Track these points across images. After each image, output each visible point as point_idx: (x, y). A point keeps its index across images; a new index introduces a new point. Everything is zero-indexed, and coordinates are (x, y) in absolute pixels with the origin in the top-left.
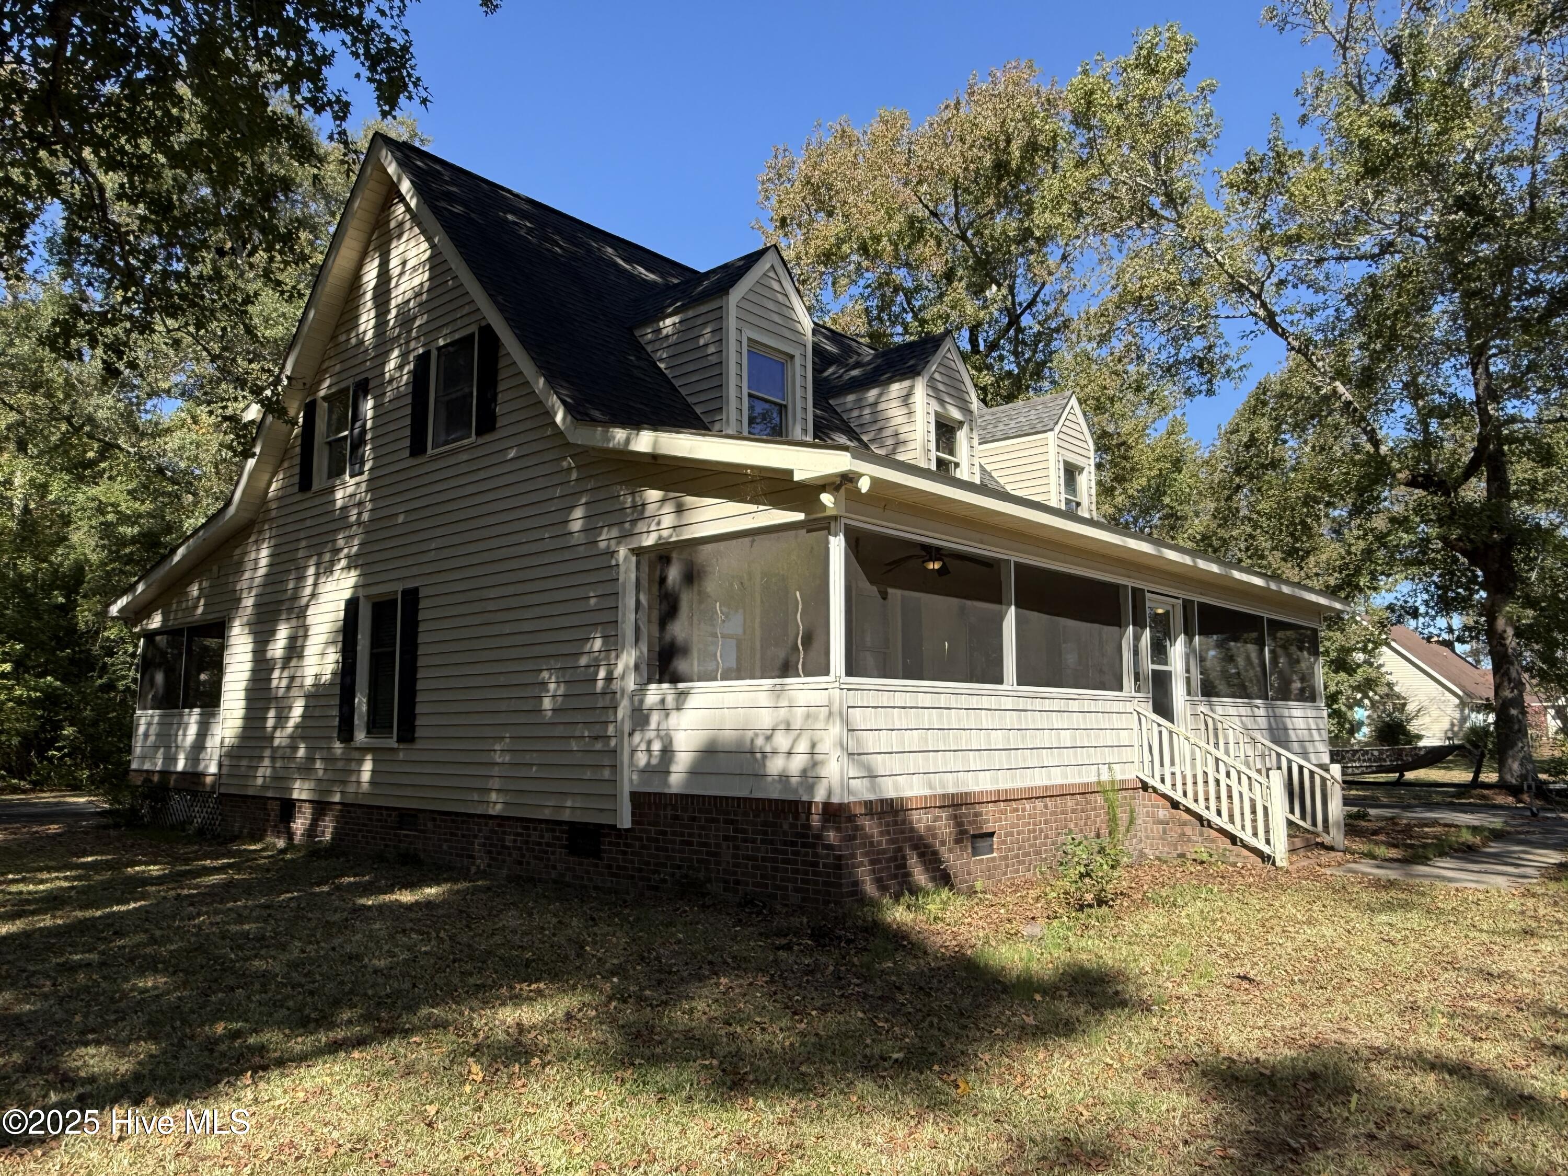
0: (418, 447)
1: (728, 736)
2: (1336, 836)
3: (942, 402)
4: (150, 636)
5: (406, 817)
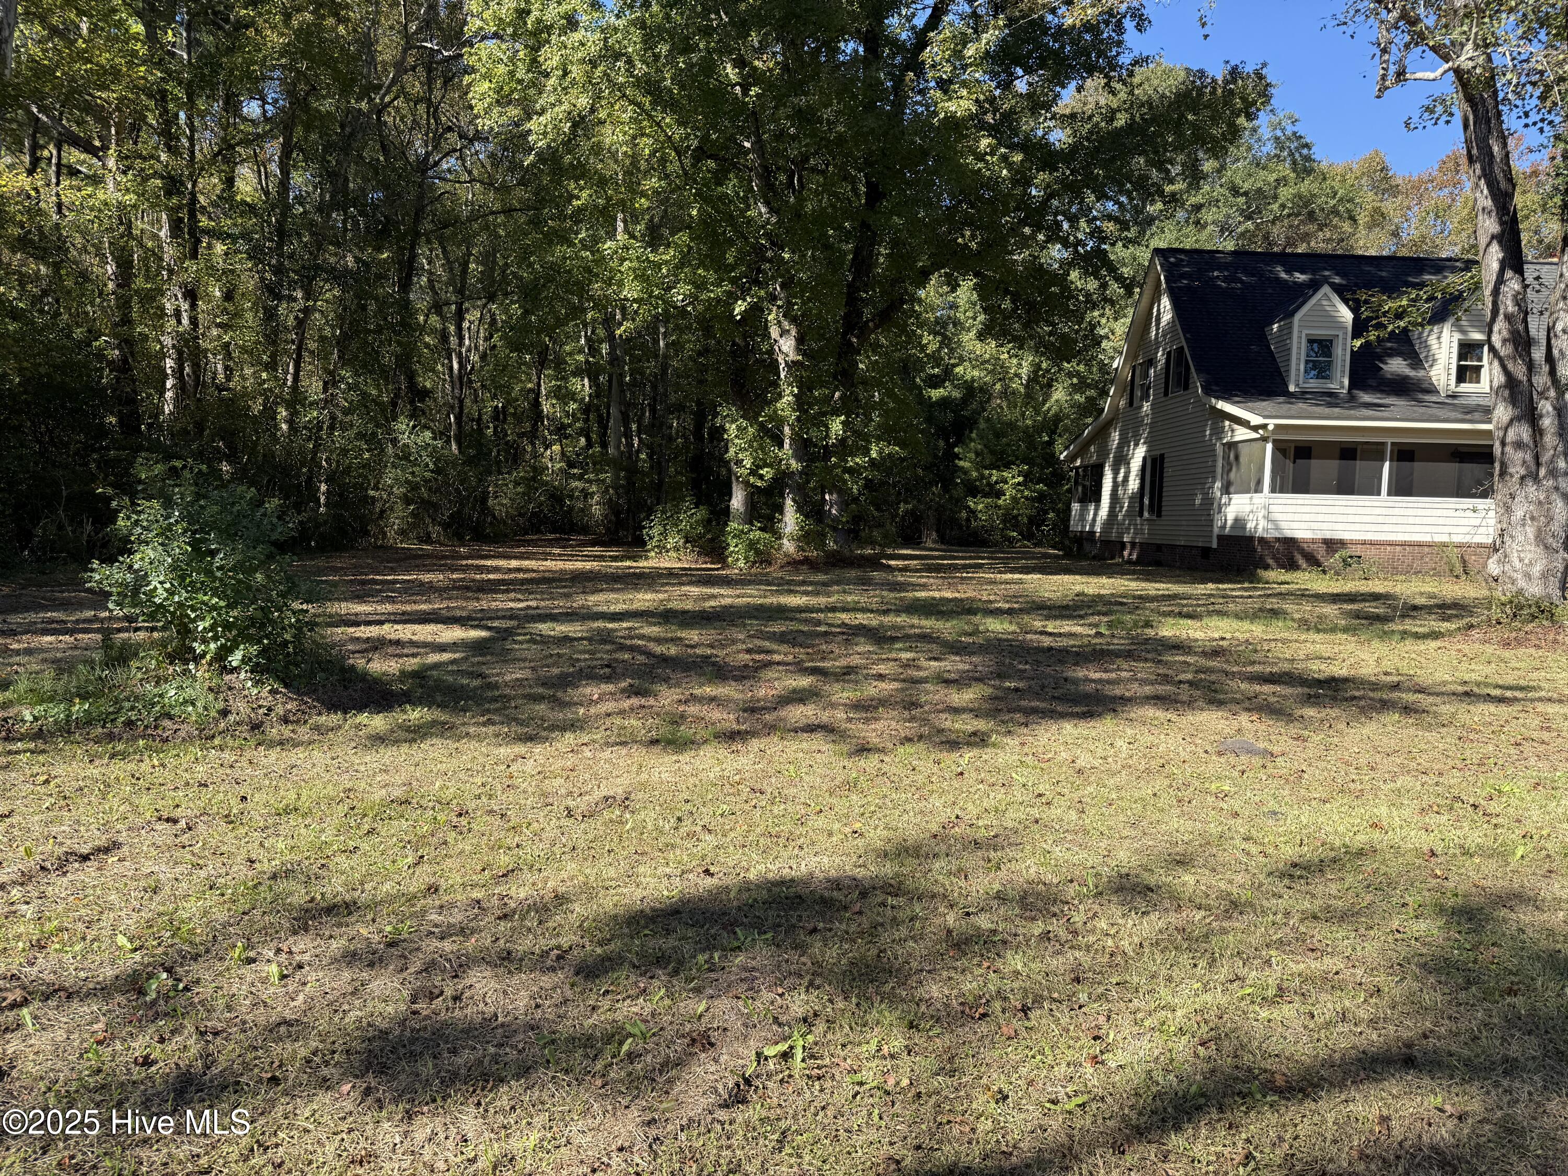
0: (1166, 394)
1: (1239, 515)
3: (1462, 331)
4: (1077, 468)
5: (1159, 547)
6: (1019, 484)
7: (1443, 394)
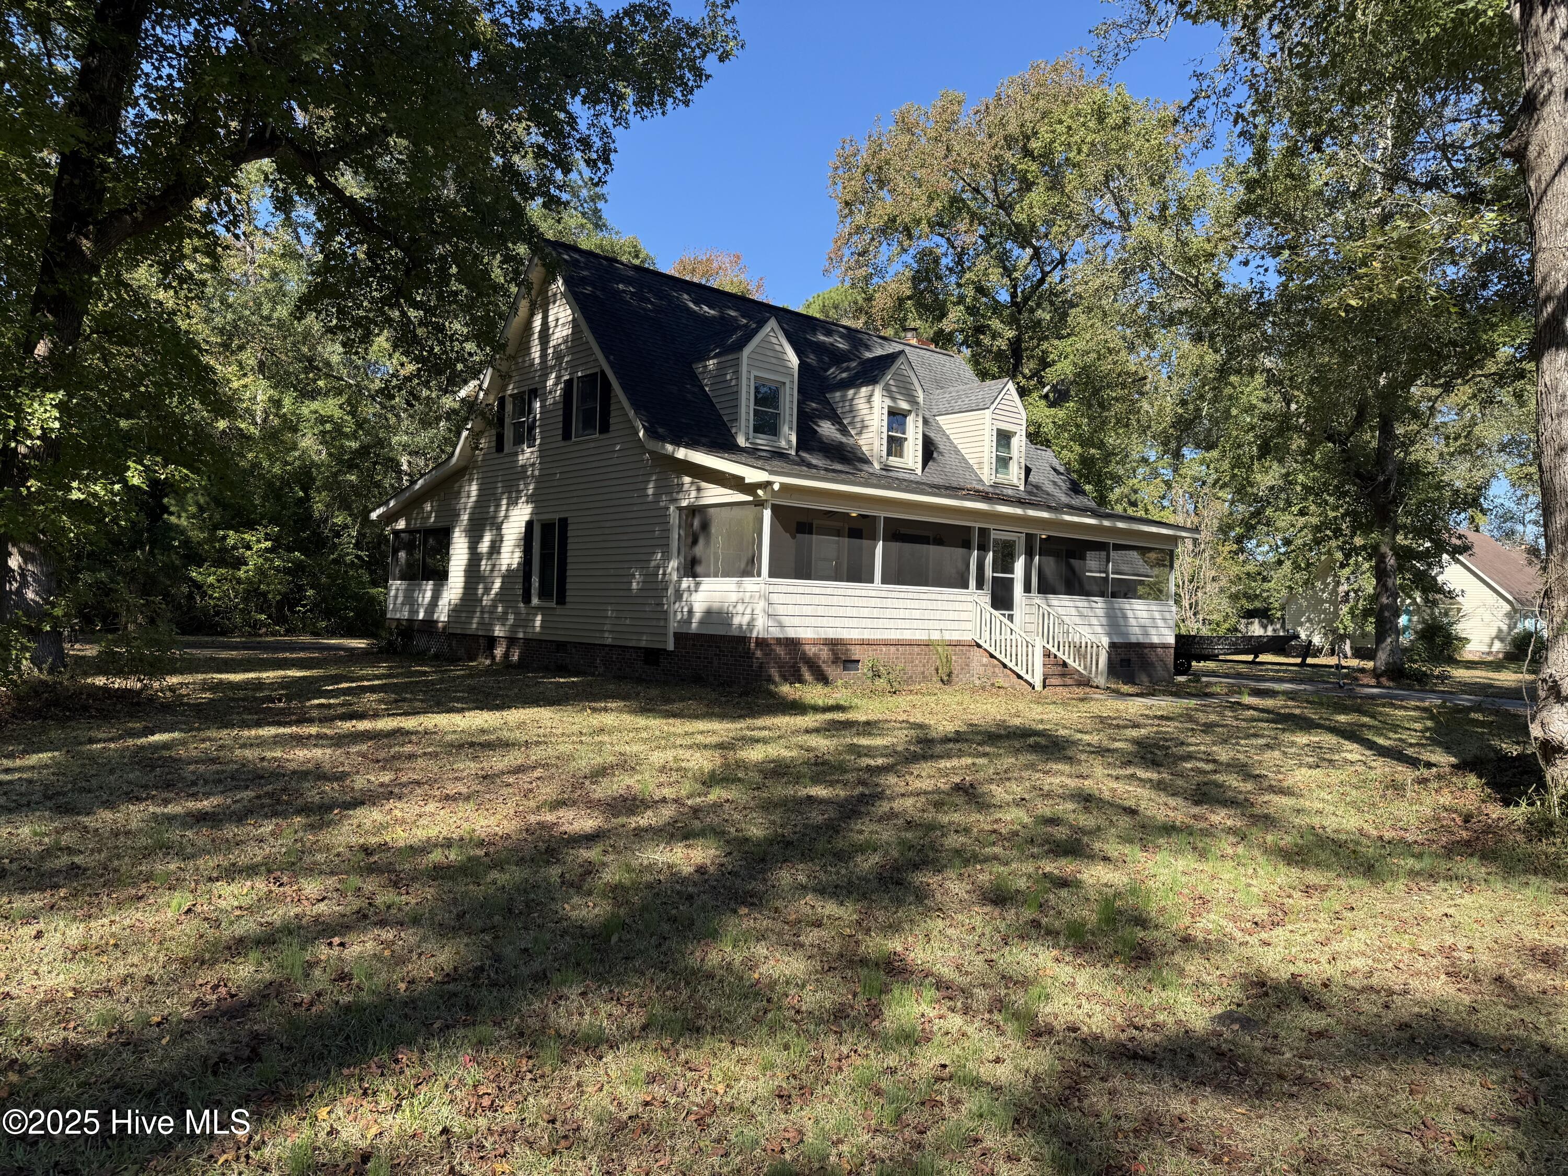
0: (566, 436)
1: (716, 606)
2: (1101, 681)
3: (893, 399)
4: (397, 533)
5: (561, 646)
6: (267, 550)
7: (877, 466)
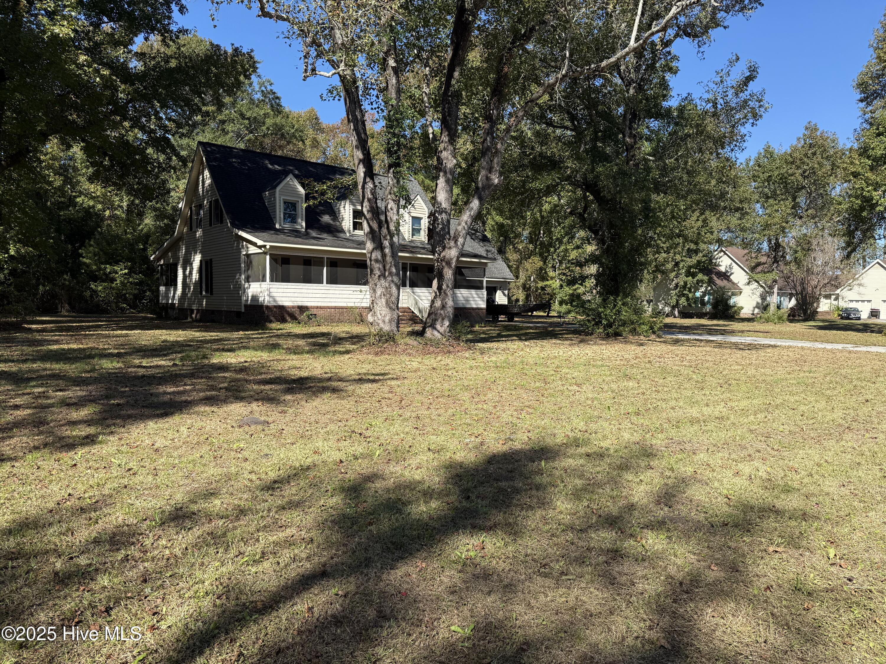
0: (211, 225)
1: (255, 293)
3: (354, 205)
4: (161, 265)
5: (213, 312)
6: (125, 274)
7: (348, 235)
